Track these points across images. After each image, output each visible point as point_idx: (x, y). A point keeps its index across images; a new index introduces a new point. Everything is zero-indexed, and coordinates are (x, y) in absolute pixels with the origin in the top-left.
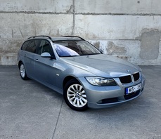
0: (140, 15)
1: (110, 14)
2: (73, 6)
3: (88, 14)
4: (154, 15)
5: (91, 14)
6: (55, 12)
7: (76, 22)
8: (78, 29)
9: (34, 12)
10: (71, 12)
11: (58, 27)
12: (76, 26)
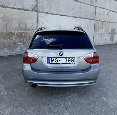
0: (74, 17)
1: (60, 15)
2: (37, 6)
3: (47, 13)
4: (79, 18)
5: (49, 13)
6: (23, 9)
7: (39, 18)
8: (41, 24)
9: (5, 6)
10: (36, 10)
11: (26, 21)
12: (39, 21)
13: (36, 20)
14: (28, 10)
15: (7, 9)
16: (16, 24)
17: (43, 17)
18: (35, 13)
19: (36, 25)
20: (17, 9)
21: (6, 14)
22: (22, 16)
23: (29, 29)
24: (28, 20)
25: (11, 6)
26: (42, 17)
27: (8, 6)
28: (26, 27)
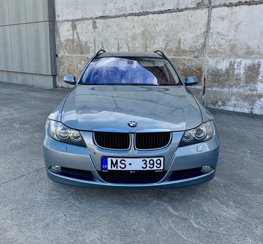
3: (239, 4)
6: (177, 8)
7: (212, 23)
8: (215, 36)
9: (147, 12)
10: (205, 5)
11: (179, 35)
12: (211, 31)
13: (204, 29)
14: (187, 9)
15: (150, 16)
16: (161, 43)
17: (223, 19)
18: (202, 13)
19: (202, 40)
20: (165, 13)
21: (147, 26)
22: (174, 25)
23: (185, 51)
24: (184, 33)
25: (156, 9)
26: (219, 20)
27: (152, 11)
28: (179, 48)
